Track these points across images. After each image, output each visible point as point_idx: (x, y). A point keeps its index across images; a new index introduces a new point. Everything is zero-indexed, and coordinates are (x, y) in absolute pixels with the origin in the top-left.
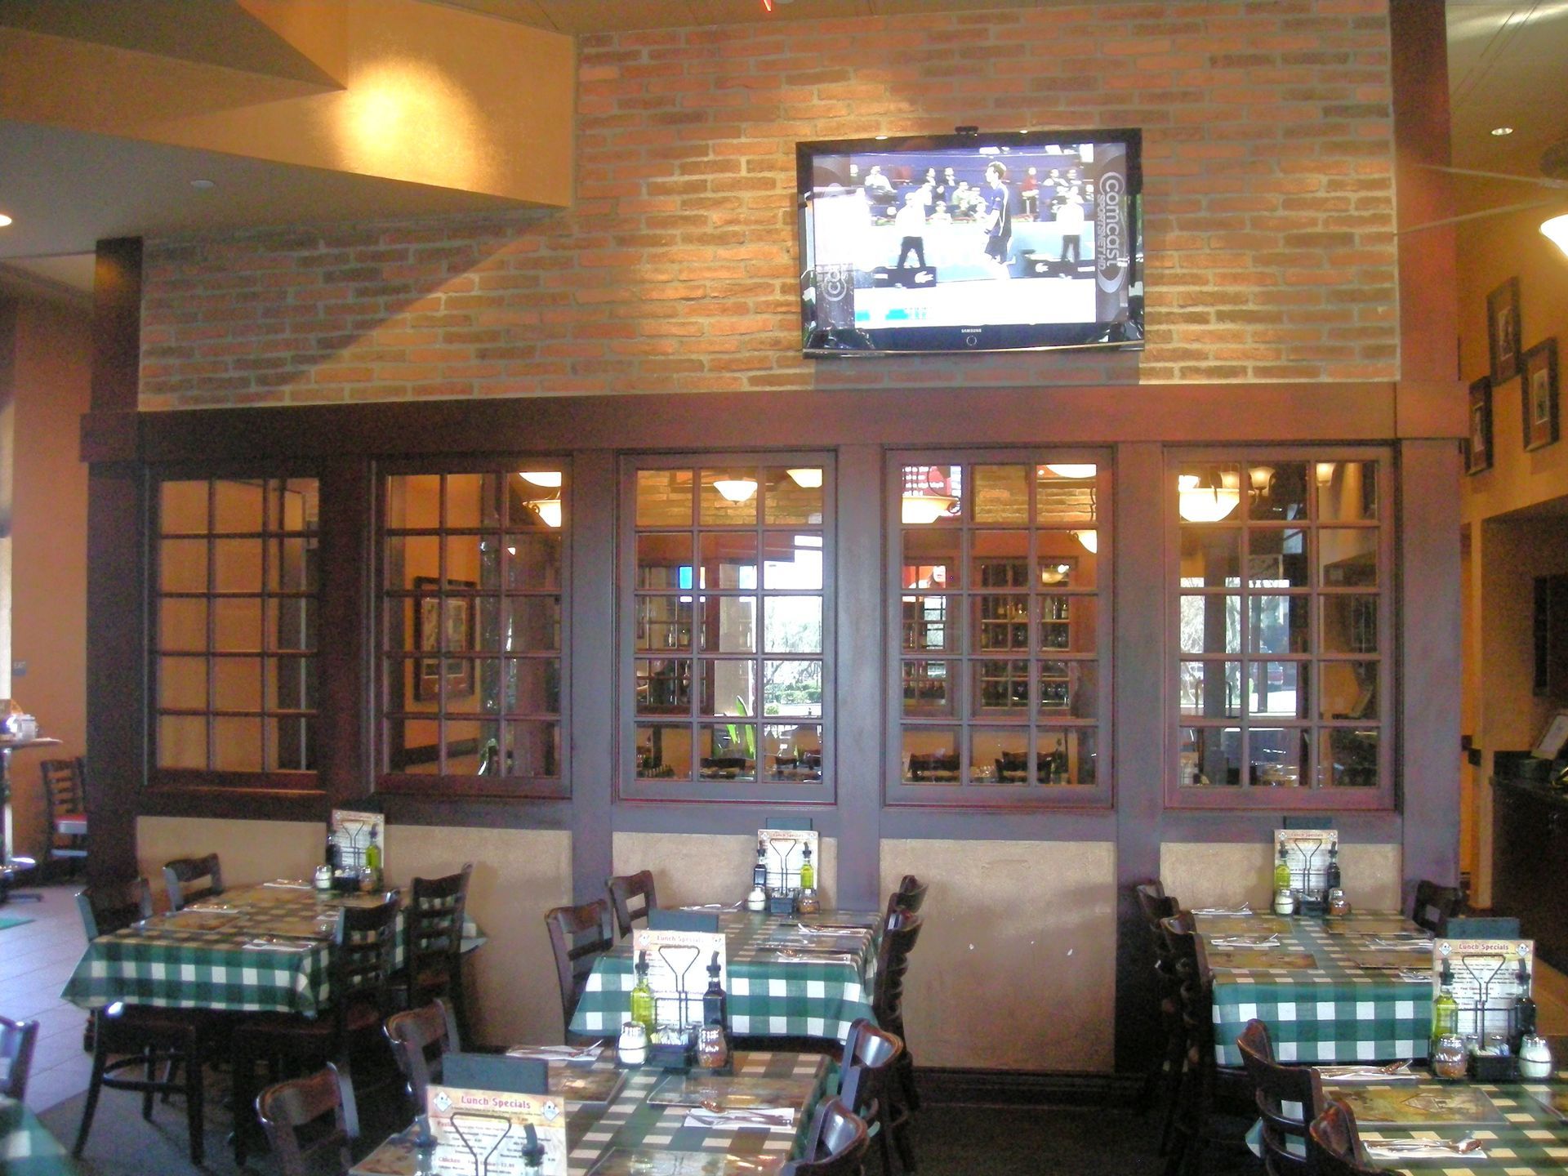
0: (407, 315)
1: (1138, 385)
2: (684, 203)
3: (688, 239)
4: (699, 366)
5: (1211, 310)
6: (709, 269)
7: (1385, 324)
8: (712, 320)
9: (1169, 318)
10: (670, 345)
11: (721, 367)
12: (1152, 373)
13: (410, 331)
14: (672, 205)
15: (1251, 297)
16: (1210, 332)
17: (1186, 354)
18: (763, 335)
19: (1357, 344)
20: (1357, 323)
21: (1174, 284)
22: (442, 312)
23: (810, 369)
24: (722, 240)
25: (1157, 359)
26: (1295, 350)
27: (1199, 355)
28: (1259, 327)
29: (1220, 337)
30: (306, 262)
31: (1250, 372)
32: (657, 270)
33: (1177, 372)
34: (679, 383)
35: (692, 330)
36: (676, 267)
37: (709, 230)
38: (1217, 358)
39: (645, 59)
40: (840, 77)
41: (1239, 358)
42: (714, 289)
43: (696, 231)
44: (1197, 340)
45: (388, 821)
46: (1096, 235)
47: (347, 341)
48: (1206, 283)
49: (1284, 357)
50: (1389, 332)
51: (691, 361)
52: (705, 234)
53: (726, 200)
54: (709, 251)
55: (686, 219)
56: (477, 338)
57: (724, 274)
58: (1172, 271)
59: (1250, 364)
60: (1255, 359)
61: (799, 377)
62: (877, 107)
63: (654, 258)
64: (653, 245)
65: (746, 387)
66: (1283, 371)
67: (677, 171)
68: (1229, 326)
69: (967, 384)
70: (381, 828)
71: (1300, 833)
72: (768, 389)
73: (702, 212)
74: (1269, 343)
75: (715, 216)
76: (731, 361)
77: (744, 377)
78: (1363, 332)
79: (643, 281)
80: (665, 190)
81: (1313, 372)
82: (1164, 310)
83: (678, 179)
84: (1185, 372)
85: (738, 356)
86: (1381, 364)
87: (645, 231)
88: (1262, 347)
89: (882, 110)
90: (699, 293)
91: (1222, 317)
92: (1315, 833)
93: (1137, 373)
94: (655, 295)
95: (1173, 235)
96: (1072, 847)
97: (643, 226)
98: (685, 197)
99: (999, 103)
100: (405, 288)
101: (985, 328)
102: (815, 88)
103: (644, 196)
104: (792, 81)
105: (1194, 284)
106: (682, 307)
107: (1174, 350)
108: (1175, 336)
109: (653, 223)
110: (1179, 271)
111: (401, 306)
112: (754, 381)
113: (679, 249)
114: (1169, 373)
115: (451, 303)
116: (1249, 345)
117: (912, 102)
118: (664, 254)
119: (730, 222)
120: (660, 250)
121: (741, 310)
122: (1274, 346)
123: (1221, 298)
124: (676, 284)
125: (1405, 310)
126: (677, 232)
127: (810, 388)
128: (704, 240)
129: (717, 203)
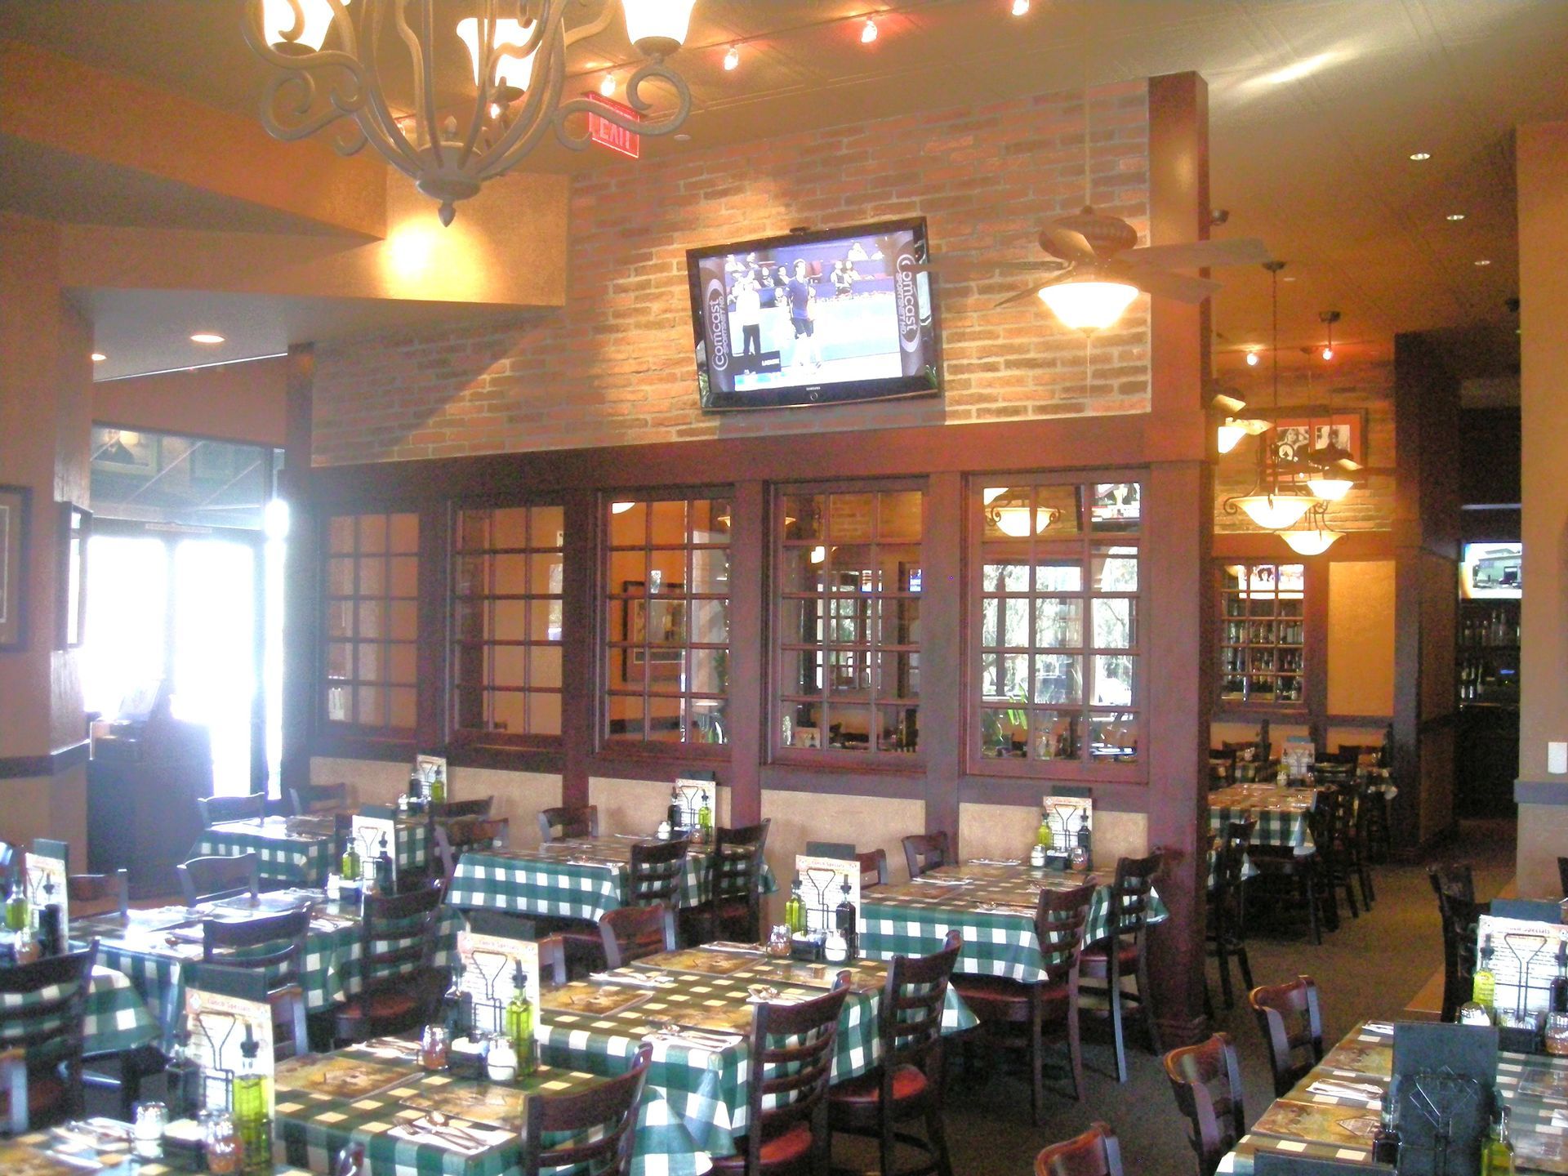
0: (467, 393)
1: (943, 426)
2: (637, 298)
3: (638, 326)
4: (645, 423)
5: (1000, 359)
6: (651, 348)
7: (1139, 363)
8: (654, 387)
9: (969, 368)
10: (625, 408)
11: (659, 423)
12: (955, 414)
13: (468, 404)
14: (627, 301)
15: (1032, 346)
16: (999, 378)
17: (982, 398)
18: (686, 398)
19: (1116, 383)
20: (1116, 364)
21: (974, 340)
22: (488, 389)
23: (715, 423)
24: (659, 325)
25: (959, 403)
26: (1067, 390)
27: (992, 399)
28: (1038, 372)
29: (1007, 382)
30: (409, 355)
31: (1030, 410)
32: (619, 352)
33: (974, 414)
34: (634, 437)
35: (640, 396)
36: (630, 348)
37: (651, 318)
38: (1004, 400)
39: (613, 189)
40: (739, 190)
41: (1020, 399)
42: (655, 364)
43: (643, 319)
44: (990, 385)
45: (450, 764)
46: (898, 306)
47: (431, 413)
48: (997, 337)
49: (1057, 396)
50: (1142, 370)
51: (637, 420)
52: (649, 322)
53: (662, 294)
54: (654, 334)
55: (636, 310)
56: (508, 408)
57: (661, 352)
58: (972, 329)
59: (1030, 404)
60: (1034, 400)
61: (709, 428)
62: (763, 213)
63: (617, 342)
64: (618, 331)
65: (675, 439)
66: (1056, 408)
67: (633, 273)
68: (1016, 372)
69: (822, 430)
70: (444, 769)
71: (1062, 800)
72: (688, 439)
73: (648, 304)
74: (1046, 384)
75: (656, 306)
76: (665, 419)
77: (673, 430)
78: (1122, 372)
79: (610, 360)
80: (624, 290)
81: (1078, 408)
82: (965, 362)
83: (634, 279)
84: (980, 413)
85: (668, 415)
86: (1135, 398)
87: (612, 321)
88: (1040, 388)
89: (767, 215)
90: (645, 367)
91: (1009, 365)
92: (1074, 800)
93: (943, 415)
94: (616, 370)
95: (972, 300)
96: (896, 802)
97: (611, 318)
98: (637, 293)
99: (849, 202)
100: (465, 373)
101: (823, 386)
102: (724, 200)
103: (611, 294)
104: (708, 196)
105: (989, 339)
106: (634, 378)
107: (971, 395)
108: (973, 383)
109: (617, 315)
110: (977, 329)
111: (462, 386)
112: (681, 433)
113: (633, 333)
114: (967, 414)
115: (494, 382)
116: (1030, 387)
117: (787, 206)
118: (623, 339)
119: (665, 311)
120: (620, 335)
121: (672, 378)
122: (1050, 387)
123: (1009, 349)
124: (631, 361)
125: (1155, 349)
126: (631, 321)
127: (716, 437)
128: (649, 326)
129: (658, 297)
